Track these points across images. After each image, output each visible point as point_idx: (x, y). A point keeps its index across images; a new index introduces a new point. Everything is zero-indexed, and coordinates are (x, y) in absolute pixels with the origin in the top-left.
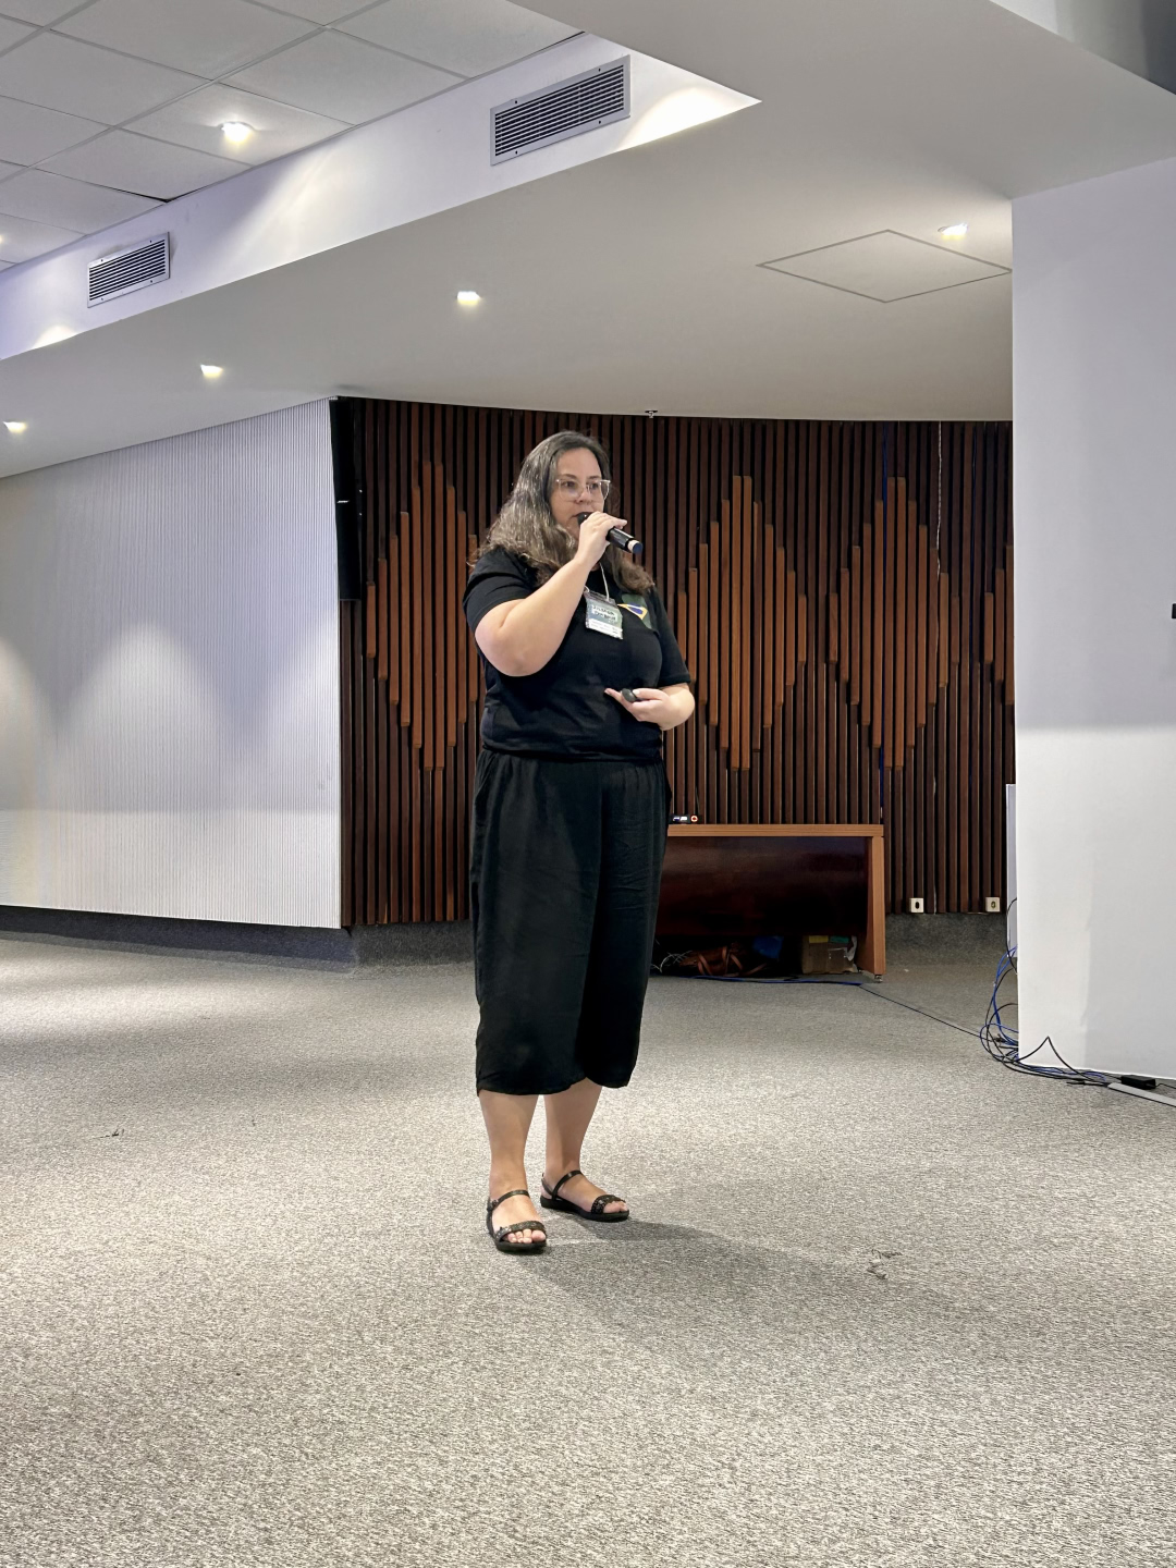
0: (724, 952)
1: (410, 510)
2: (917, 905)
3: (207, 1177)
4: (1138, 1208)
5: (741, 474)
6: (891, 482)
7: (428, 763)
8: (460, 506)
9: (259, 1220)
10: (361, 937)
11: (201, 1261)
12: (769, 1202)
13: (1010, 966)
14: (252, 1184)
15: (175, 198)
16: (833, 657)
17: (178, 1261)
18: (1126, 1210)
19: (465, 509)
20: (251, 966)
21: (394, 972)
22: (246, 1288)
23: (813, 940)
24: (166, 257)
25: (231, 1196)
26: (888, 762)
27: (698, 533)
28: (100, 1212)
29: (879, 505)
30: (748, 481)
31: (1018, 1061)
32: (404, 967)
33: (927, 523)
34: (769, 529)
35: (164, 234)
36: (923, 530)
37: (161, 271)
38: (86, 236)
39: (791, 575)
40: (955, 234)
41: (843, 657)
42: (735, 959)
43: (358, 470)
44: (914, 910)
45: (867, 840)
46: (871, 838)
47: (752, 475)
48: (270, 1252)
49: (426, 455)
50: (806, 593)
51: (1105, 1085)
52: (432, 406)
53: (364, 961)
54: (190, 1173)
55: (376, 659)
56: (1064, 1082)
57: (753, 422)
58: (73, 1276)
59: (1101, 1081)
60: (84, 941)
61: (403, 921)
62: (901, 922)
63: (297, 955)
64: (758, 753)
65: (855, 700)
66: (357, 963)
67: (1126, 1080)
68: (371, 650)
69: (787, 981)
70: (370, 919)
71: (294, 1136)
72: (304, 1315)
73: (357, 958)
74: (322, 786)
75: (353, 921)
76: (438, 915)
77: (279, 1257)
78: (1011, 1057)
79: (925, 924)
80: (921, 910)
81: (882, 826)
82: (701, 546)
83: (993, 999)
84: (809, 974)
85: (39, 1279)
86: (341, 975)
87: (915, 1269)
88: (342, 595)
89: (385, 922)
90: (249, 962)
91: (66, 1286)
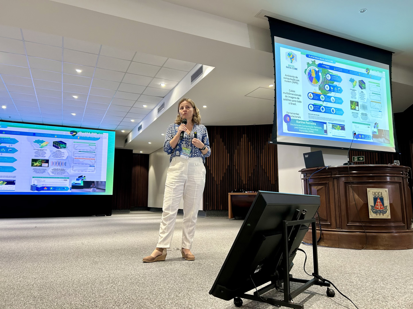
7: (217, 183)
10: (207, 212)
15: (164, 97)
35: (164, 102)
37: (164, 107)
38: (158, 104)
40: (271, 86)
53: (207, 216)
61: (213, 210)
70: (208, 209)
76: (219, 209)
86: (203, 218)
89: (210, 210)
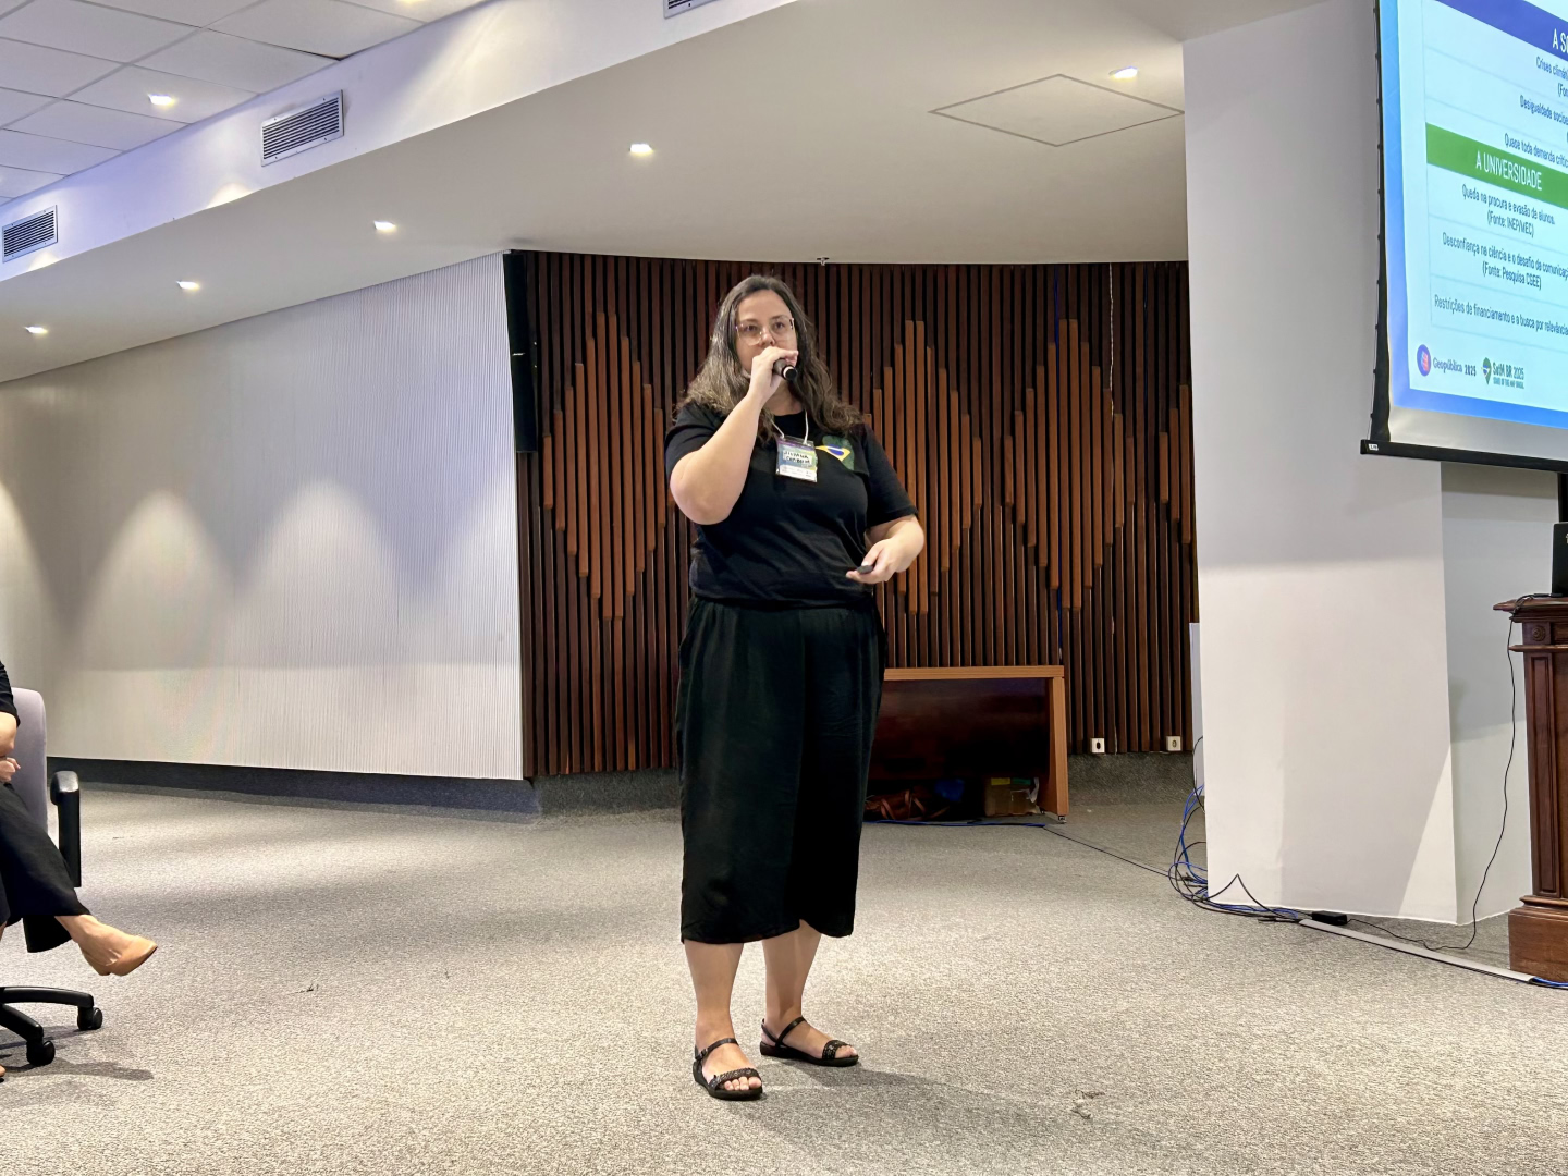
0: (907, 796)
1: (584, 361)
2: (1098, 746)
3: (404, 1030)
4: (1338, 1044)
5: (914, 319)
6: (1063, 324)
7: (607, 613)
8: (635, 356)
9: (460, 1073)
10: (544, 787)
11: (405, 1114)
12: (969, 1045)
13: (1197, 805)
14: (450, 1036)
15: (347, 57)
16: (1009, 499)
17: (382, 1115)
18: (1326, 1045)
19: (640, 359)
20: (434, 819)
21: (576, 822)
22: (452, 1140)
23: (996, 782)
24: (340, 114)
25: (431, 1048)
26: (1066, 604)
27: (872, 378)
28: (301, 1067)
29: (1052, 348)
30: (921, 325)
31: (1208, 899)
32: (586, 817)
33: (1101, 365)
34: (943, 373)
35: (335, 93)
36: (1096, 371)
37: (333, 128)
38: (259, 95)
39: (966, 419)
40: (1126, 76)
41: (1018, 500)
42: (918, 803)
43: (533, 324)
44: (1095, 750)
45: (1048, 682)
46: (1052, 678)
47: (925, 320)
48: (473, 1105)
49: (600, 307)
50: (981, 436)
51: (1296, 921)
52: (605, 257)
53: (547, 813)
54: (387, 1026)
55: (554, 510)
56: (1255, 920)
57: (925, 268)
58: (279, 1132)
59: (1293, 918)
60: (266, 798)
61: (585, 771)
62: (1082, 762)
63: (480, 807)
64: (936, 596)
65: (1032, 542)
66: (540, 814)
67: (1317, 917)
68: (549, 501)
69: (970, 824)
70: (552, 769)
71: (488, 988)
72: (513, 1166)
73: (540, 809)
74: (501, 638)
75: (536, 772)
76: (620, 765)
77: (483, 1108)
78: (1200, 896)
79: (1106, 764)
80: (1102, 750)
81: (1062, 667)
82: (874, 391)
83: (1181, 837)
84: (992, 817)
85: (245, 1136)
86: (524, 827)
87: (1119, 1108)
88: (518, 446)
89: (567, 772)
90: (430, 815)
91: (273, 1142)
